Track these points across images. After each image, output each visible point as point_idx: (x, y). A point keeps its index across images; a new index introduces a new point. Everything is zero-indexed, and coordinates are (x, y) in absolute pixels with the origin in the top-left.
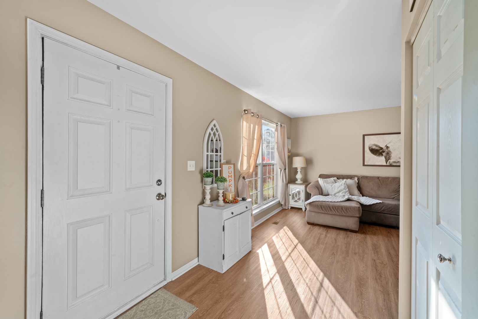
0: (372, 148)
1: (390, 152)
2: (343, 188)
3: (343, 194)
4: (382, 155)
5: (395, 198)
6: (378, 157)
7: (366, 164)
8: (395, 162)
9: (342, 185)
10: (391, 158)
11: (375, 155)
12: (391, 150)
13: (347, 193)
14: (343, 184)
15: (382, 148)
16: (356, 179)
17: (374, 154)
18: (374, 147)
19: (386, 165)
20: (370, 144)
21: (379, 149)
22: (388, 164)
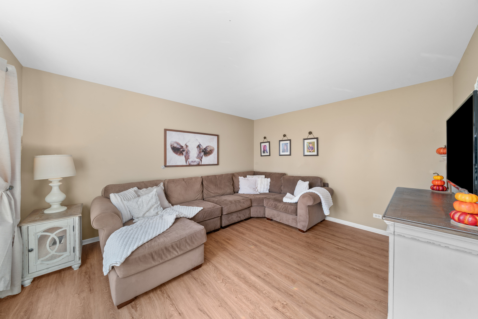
0: (174, 146)
1: (189, 151)
2: (155, 201)
3: (156, 211)
4: (183, 154)
5: (198, 199)
6: (179, 156)
7: (167, 164)
8: (192, 162)
10: (190, 157)
11: (177, 154)
12: (190, 150)
13: (159, 208)
14: (154, 196)
15: (182, 147)
16: (162, 184)
17: (175, 153)
18: (175, 145)
19: (186, 165)
20: (172, 142)
21: (180, 147)
22: (188, 164)
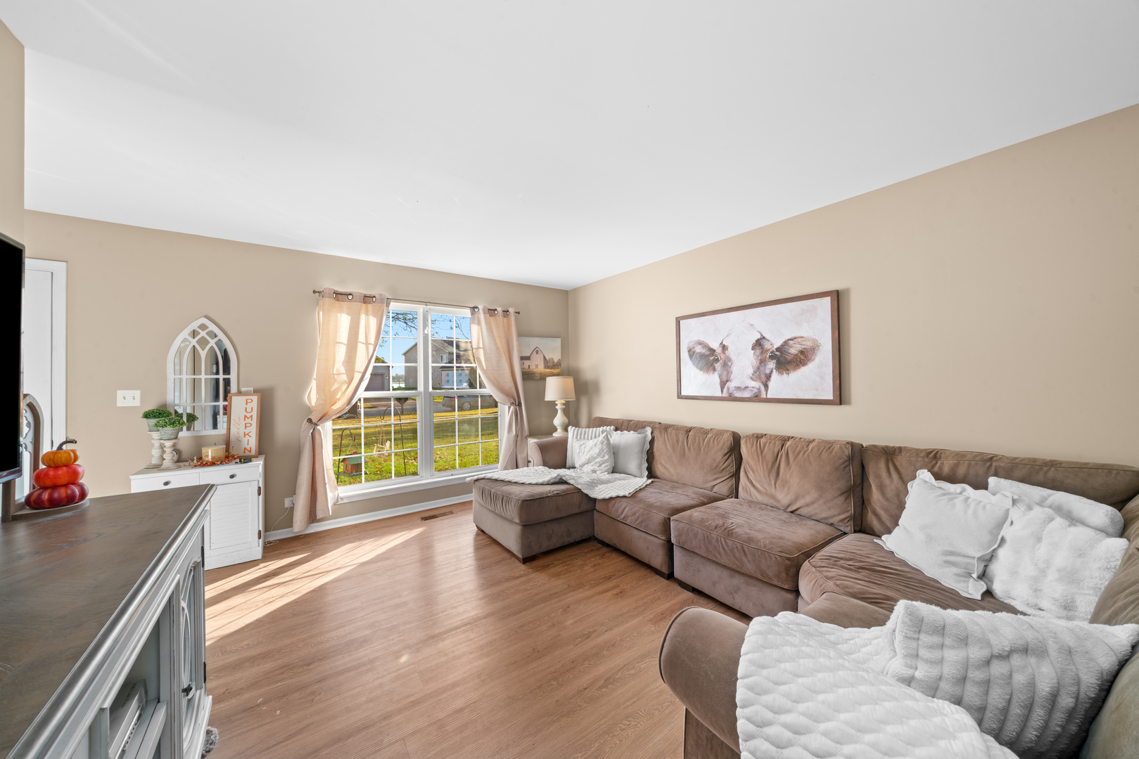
0: (694, 351)
1: (730, 360)
4: (714, 370)
7: (683, 393)
9: (595, 445)
10: (732, 377)
14: (598, 443)
15: (714, 351)
16: (649, 430)
18: (697, 348)
20: (691, 341)
21: (708, 353)
22: (725, 394)
